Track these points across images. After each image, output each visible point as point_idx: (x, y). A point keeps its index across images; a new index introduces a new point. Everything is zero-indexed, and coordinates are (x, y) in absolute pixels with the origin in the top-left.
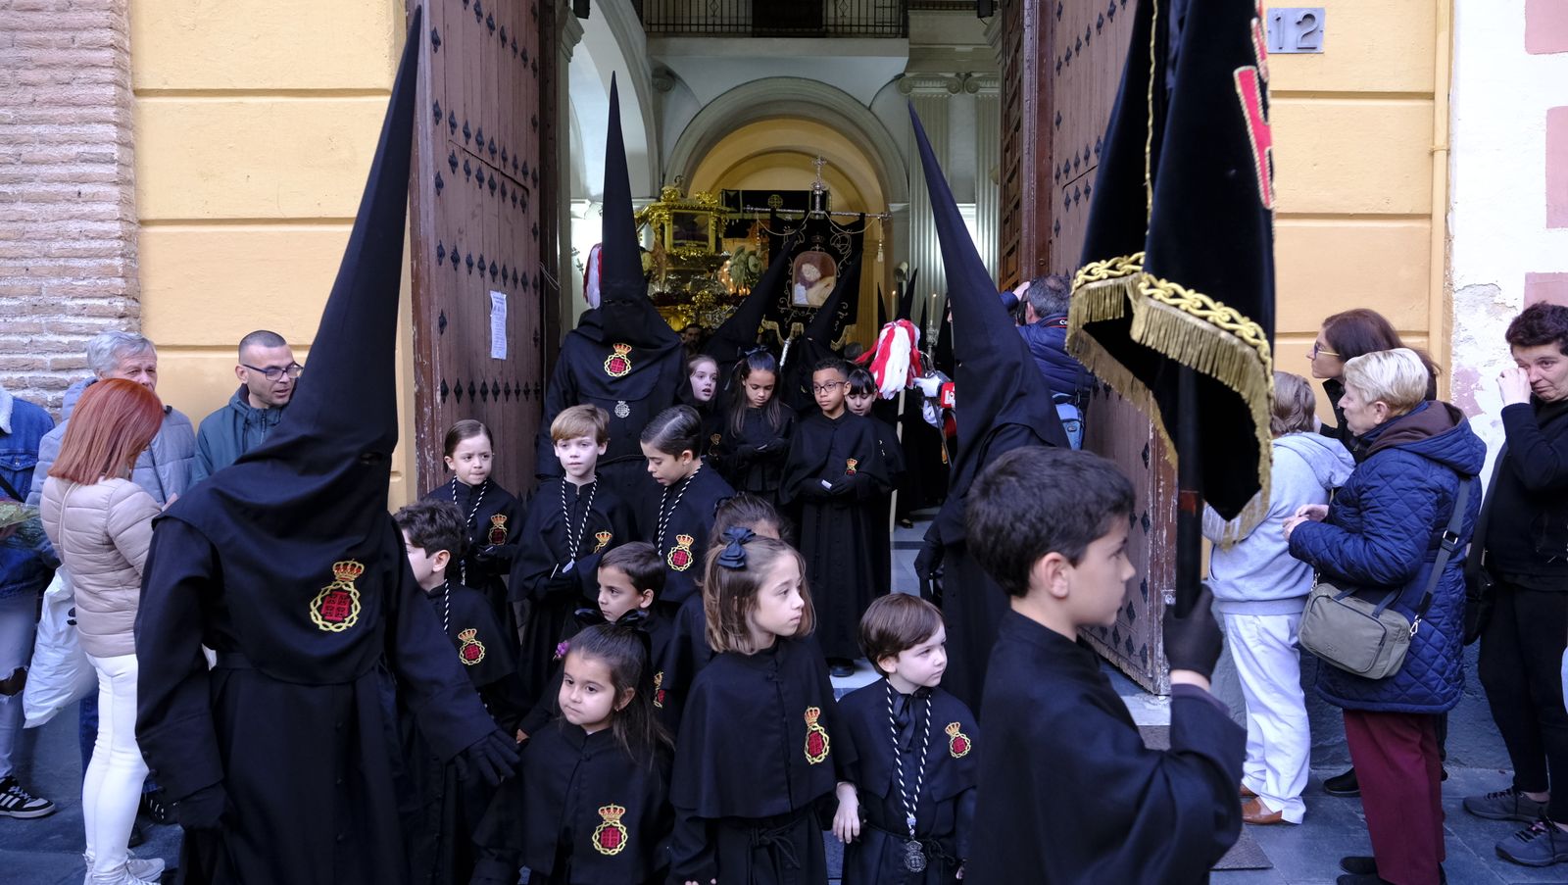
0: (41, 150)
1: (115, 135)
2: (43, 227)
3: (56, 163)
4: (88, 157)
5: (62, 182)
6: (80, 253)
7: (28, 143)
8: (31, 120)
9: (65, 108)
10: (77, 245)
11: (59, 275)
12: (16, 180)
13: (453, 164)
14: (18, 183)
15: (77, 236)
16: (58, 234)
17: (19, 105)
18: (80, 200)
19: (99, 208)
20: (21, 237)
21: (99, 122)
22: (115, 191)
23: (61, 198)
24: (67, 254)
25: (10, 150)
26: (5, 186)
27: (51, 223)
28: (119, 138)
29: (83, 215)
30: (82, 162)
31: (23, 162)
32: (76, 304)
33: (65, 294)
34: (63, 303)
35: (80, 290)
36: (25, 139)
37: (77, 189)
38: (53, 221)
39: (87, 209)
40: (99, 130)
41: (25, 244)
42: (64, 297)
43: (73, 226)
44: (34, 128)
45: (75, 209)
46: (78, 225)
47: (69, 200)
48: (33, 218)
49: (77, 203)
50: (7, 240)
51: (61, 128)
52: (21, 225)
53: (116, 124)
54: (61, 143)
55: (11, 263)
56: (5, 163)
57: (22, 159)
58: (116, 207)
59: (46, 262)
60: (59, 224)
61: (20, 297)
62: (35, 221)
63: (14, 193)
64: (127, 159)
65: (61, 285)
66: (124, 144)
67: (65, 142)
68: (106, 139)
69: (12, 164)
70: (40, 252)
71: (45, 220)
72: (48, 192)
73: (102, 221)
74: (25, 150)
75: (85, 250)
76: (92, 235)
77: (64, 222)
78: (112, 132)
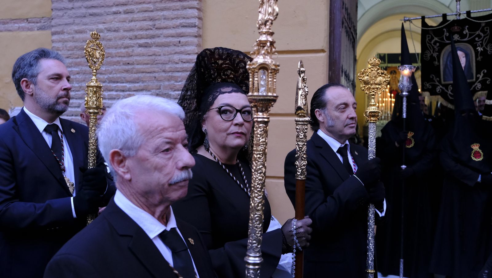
0: (164, 23)
1: (197, 14)
2: (163, 58)
3: (170, 28)
4: (185, 24)
5: (173, 37)
6: (178, 70)
7: (159, 19)
8: (161, 9)
9: (176, 2)
10: (177, 66)
11: (169, 80)
12: (153, 37)
13: (343, 23)
14: (153, 38)
15: (177, 62)
16: (169, 61)
17: (156, 2)
18: (180, 45)
19: (188, 48)
20: (154, 63)
21: (190, 8)
22: (195, 40)
23: (171, 44)
24: (172, 70)
25: (151, 23)
26: (148, 39)
27: (167, 56)
28: (198, 15)
29: (181, 52)
30: (182, 27)
31: (156, 29)
32: (176, 94)
33: (171, 89)
34: (170, 93)
35: (178, 87)
36: (158, 17)
37: (178, 40)
38: (168, 55)
39: (182, 49)
40: (191, 12)
41: (155, 66)
42: (170, 90)
43: (176, 57)
44: (161, 12)
45: (177, 49)
46: (178, 57)
47: (175, 45)
48: (159, 54)
49: (179, 46)
50: (147, 64)
51: (173, 12)
52: (153, 57)
53: (198, 9)
54: (173, 19)
55: (148, 75)
56: (148, 29)
57: (156, 27)
58: (196, 48)
59: (163, 74)
60: (170, 56)
61: (151, 90)
62: (160, 55)
63: (151, 43)
64: (200, 26)
65: (169, 85)
66: (200, 18)
67: (175, 18)
68: (193, 16)
69: (151, 29)
70: (161, 69)
71: (164, 55)
72: (166, 42)
73: (189, 54)
74: (158, 23)
75: (181, 68)
76: (184, 61)
77: (172, 55)
78: (195, 12)
